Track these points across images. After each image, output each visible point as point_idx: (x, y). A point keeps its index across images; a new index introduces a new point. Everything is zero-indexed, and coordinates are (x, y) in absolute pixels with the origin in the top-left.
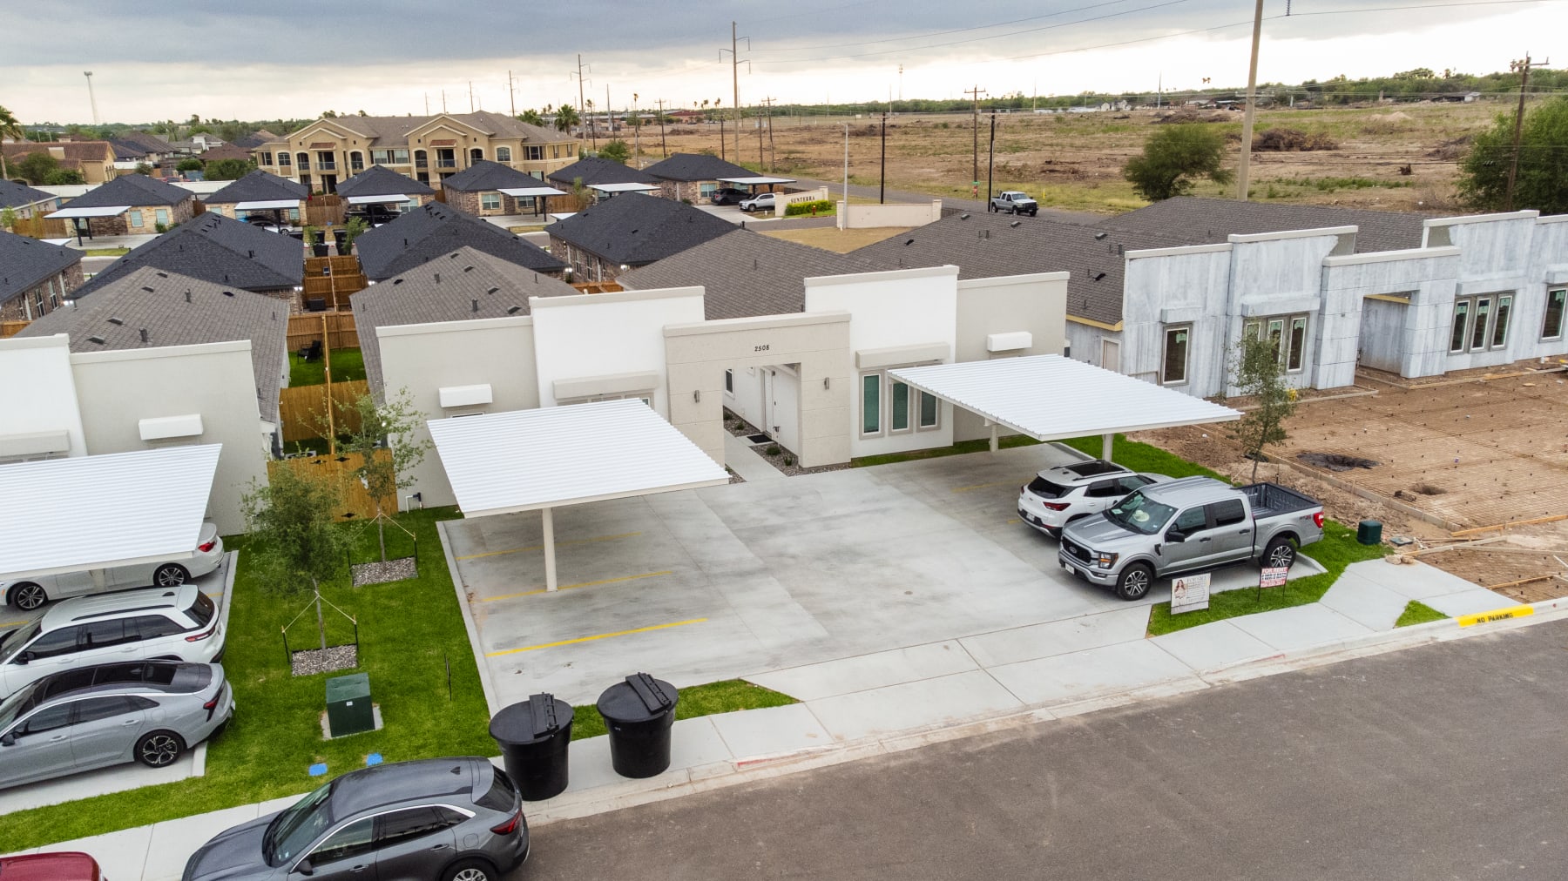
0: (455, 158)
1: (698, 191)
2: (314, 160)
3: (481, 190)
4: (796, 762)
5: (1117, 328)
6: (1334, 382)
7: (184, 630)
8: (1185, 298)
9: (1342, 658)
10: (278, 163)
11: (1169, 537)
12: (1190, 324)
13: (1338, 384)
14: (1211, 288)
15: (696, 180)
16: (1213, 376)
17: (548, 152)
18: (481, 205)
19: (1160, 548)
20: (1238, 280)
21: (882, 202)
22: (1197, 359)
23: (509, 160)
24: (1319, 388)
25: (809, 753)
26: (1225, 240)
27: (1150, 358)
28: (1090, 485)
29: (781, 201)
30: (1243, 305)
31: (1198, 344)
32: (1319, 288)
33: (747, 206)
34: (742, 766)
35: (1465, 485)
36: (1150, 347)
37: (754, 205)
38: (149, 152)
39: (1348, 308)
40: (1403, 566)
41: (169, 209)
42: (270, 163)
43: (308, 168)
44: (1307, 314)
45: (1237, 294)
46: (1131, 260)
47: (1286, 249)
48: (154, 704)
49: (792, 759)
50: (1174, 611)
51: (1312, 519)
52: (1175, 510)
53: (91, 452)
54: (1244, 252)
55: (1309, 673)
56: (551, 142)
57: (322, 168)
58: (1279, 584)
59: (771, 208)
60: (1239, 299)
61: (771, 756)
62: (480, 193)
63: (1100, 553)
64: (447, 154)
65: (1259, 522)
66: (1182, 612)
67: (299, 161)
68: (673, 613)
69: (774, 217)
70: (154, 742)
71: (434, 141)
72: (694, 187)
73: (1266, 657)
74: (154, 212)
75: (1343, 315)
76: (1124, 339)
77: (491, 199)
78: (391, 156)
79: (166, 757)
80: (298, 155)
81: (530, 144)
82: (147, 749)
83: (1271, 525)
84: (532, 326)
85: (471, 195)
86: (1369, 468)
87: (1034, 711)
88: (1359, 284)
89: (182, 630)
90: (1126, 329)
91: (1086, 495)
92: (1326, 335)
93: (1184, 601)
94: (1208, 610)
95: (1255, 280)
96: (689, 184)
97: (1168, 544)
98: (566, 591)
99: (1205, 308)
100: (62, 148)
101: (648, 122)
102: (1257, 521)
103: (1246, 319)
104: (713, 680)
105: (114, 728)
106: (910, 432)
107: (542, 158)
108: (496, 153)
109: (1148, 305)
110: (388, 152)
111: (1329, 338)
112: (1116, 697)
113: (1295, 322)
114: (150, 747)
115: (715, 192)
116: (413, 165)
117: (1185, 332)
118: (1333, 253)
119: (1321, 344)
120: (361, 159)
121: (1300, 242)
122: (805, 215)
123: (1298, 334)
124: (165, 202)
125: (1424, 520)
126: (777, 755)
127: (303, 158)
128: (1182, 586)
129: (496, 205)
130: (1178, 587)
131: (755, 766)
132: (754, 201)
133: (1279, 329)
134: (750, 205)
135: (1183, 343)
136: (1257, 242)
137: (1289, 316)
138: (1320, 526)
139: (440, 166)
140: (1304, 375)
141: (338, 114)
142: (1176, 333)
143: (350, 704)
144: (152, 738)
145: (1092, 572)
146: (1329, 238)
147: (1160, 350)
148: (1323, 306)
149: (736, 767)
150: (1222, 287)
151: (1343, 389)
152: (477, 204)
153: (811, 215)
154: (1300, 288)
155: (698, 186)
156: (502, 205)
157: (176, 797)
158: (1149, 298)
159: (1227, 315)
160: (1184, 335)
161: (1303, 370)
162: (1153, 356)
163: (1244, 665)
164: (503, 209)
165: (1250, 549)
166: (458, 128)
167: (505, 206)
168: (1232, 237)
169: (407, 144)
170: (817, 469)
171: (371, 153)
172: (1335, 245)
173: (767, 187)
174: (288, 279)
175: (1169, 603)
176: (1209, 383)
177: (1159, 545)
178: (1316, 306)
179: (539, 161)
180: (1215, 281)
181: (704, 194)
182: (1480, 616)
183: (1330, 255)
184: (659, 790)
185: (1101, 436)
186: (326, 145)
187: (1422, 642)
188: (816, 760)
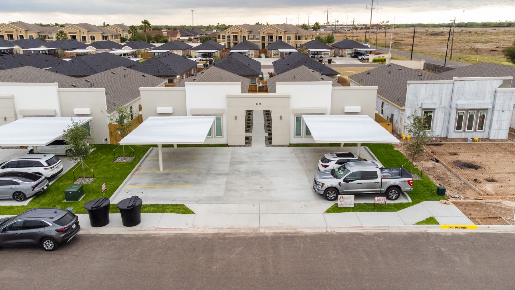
0: (273, 39)
1: (347, 52)
2: (232, 38)
3: (273, 49)
4: (174, 231)
5: (403, 108)
6: (498, 137)
7: (44, 166)
8: (432, 100)
9: (383, 231)
10: (222, 38)
11: (345, 181)
12: (434, 109)
13: (499, 138)
14: (443, 98)
15: (346, 49)
16: (443, 129)
17: (303, 37)
18: (273, 54)
19: (341, 184)
20: (455, 94)
21: (411, 60)
22: (437, 123)
23: (290, 40)
24: (490, 138)
25: (180, 229)
26: (452, 79)
28: (338, 161)
29: (371, 57)
30: (456, 104)
31: (437, 117)
32: (493, 100)
33: (360, 58)
34: (158, 229)
35: (509, 180)
37: (363, 58)
38: (196, 34)
39: (506, 108)
40: (445, 205)
41: (181, 51)
42: (220, 38)
43: (230, 40)
44: (487, 109)
45: (454, 100)
46: (409, 84)
47: (478, 84)
48: (18, 184)
49: (174, 230)
50: (339, 207)
51: (407, 182)
52: (350, 171)
53: (62, 116)
54: (458, 84)
55: (365, 234)
56: (304, 34)
57: (234, 40)
58: (383, 203)
59: (368, 59)
60: (454, 102)
61: (168, 228)
62: (273, 51)
63: (319, 183)
64: (271, 37)
65: (383, 180)
66: (343, 207)
67: (228, 38)
68: (187, 182)
69: (368, 62)
70: (18, 194)
71: (267, 33)
72: (345, 51)
73: (355, 226)
74: (177, 52)
75: (503, 111)
76: (405, 113)
77: (276, 52)
78: (255, 38)
79: (21, 199)
80: (228, 36)
81: (298, 35)
82: (16, 196)
83: (389, 182)
84: (185, 91)
85: (270, 51)
86: (476, 169)
87: (260, 229)
88: (512, 99)
89: (43, 166)
90: (406, 109)
91: (336, 163)
92: (495, 118)
93: (343, 203)
94: (354, 208)
95: (463, 95)
96: (344, 50)
97: (344, 183)
98: (166, 172)
99: (441, 104)
100: (166, 33)
101: (362, 28)
102: (382, 180)
103: (458, 110)
104: (175, 203)
105: (7, 188)
107: (301, 40)
108: (286, 37)
109: (416, 101)
110: (254, 36)
111: (496, 120)
112: (291, 230)
113: (481, 112)
114: (17, 195)
115: (352, 53)
116: (261, 40)
118: (500, 87)
119: (492, 121)
120: (245, 38)
121: (485, 82)
122: (379, 63)
123: (483, 117)
124: (180, 49)
125: (474, 190)
126: (170, 228)
127: (229, 37)
128: (343, 198)
129: (278, 54)
130: (341, 198)
131: (161, 229)
132: (363, 57)
133: (473, 114)
134: (362, 58)
135: (431, 116)
136: (464, 81)
137: (478, 110)
138: (411, 185)
139: (269, 41)
140: (485, 133)
141: (260, 24)
142: (427, 112)
143: (70, 192)
144: (17, 193)
145: (317, 189)
146: (499, 81)
148: (493, 107)
149: (156, 229)
150: (449, 97)
151: (502, 140)
152: (272, 54)
153: (382, 63)
154: (484, 100)
155: (347, 51)
156: (280, 54)
157: (16, 209)
158: (416, 99)
159: (450, 107)
160: (431, 113)
161: (484, 131)
163: (345, 227)
164: (280, 56)
165: (380, 189)
166: (275, 29)
167: (281, 55)
168: (455, 78)
169: (259, 34)
170: (277, 146)
171: (249, 36)
172: (501, 84)
173: (369, 52)
174: (176, 73)
175: (338, 203)
176: (442, 132)
177: (341, 183)
178: (490, 107)
179: (300, 41)
180: (446, 94)
181: (349, 54)
182: (451, 226)
183: (499, 88)
184: (130, 231)
185: (356, 143)
186: (236, 33)
187: (420, 231)
188: (181, 231)
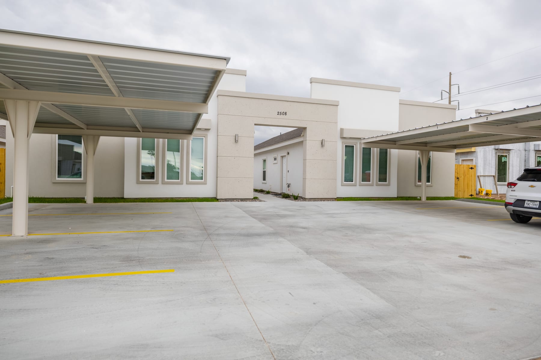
5: (473, 150)
12: (509, 152)
22: (512, 172)
27: (490, 168)
30: (535, 145)
31: (512, 164)
36: (490, 162)
76: (477, 156)
90: (477, 151)
103: (536, 153)
106: (372, 185)
117: (506, 156)
135: (505, 162)
142: (503, 156)
147: (495, 164)
159: (525, 150)
160: (506, 158)
162: (492, 167)
